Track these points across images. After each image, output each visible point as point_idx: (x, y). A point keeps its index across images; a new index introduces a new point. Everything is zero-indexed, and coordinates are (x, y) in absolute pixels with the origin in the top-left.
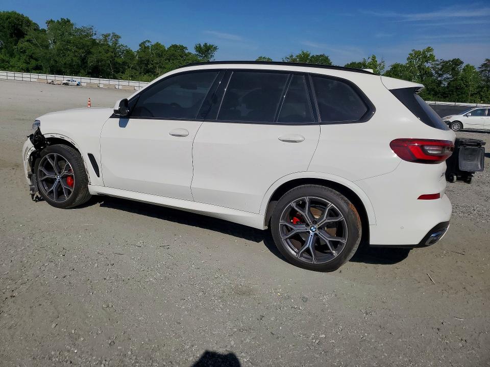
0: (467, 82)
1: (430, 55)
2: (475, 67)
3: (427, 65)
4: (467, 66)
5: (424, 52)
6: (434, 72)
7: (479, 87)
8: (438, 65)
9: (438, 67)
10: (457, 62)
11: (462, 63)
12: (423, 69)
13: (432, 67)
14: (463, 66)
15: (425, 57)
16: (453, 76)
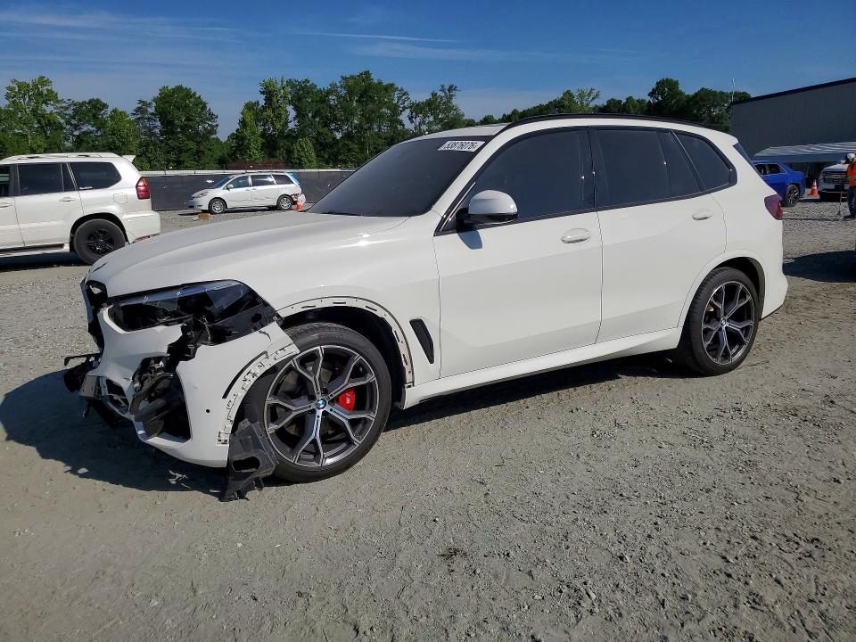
0: (122, 137)
1: (48, 90)
2: (128, 113)
3: (49, 109)
4: (115, 111)
5: (36, 86)
6: (62, 121)
7: (140, 145)
8: (66, 109)
9: (67, 112)
10: (96, 106)
11: (105, 106)
12: (43, 116)
13: (58, 113)
14: (109, 111)
15: (40, 94)
16: (99, 129)
